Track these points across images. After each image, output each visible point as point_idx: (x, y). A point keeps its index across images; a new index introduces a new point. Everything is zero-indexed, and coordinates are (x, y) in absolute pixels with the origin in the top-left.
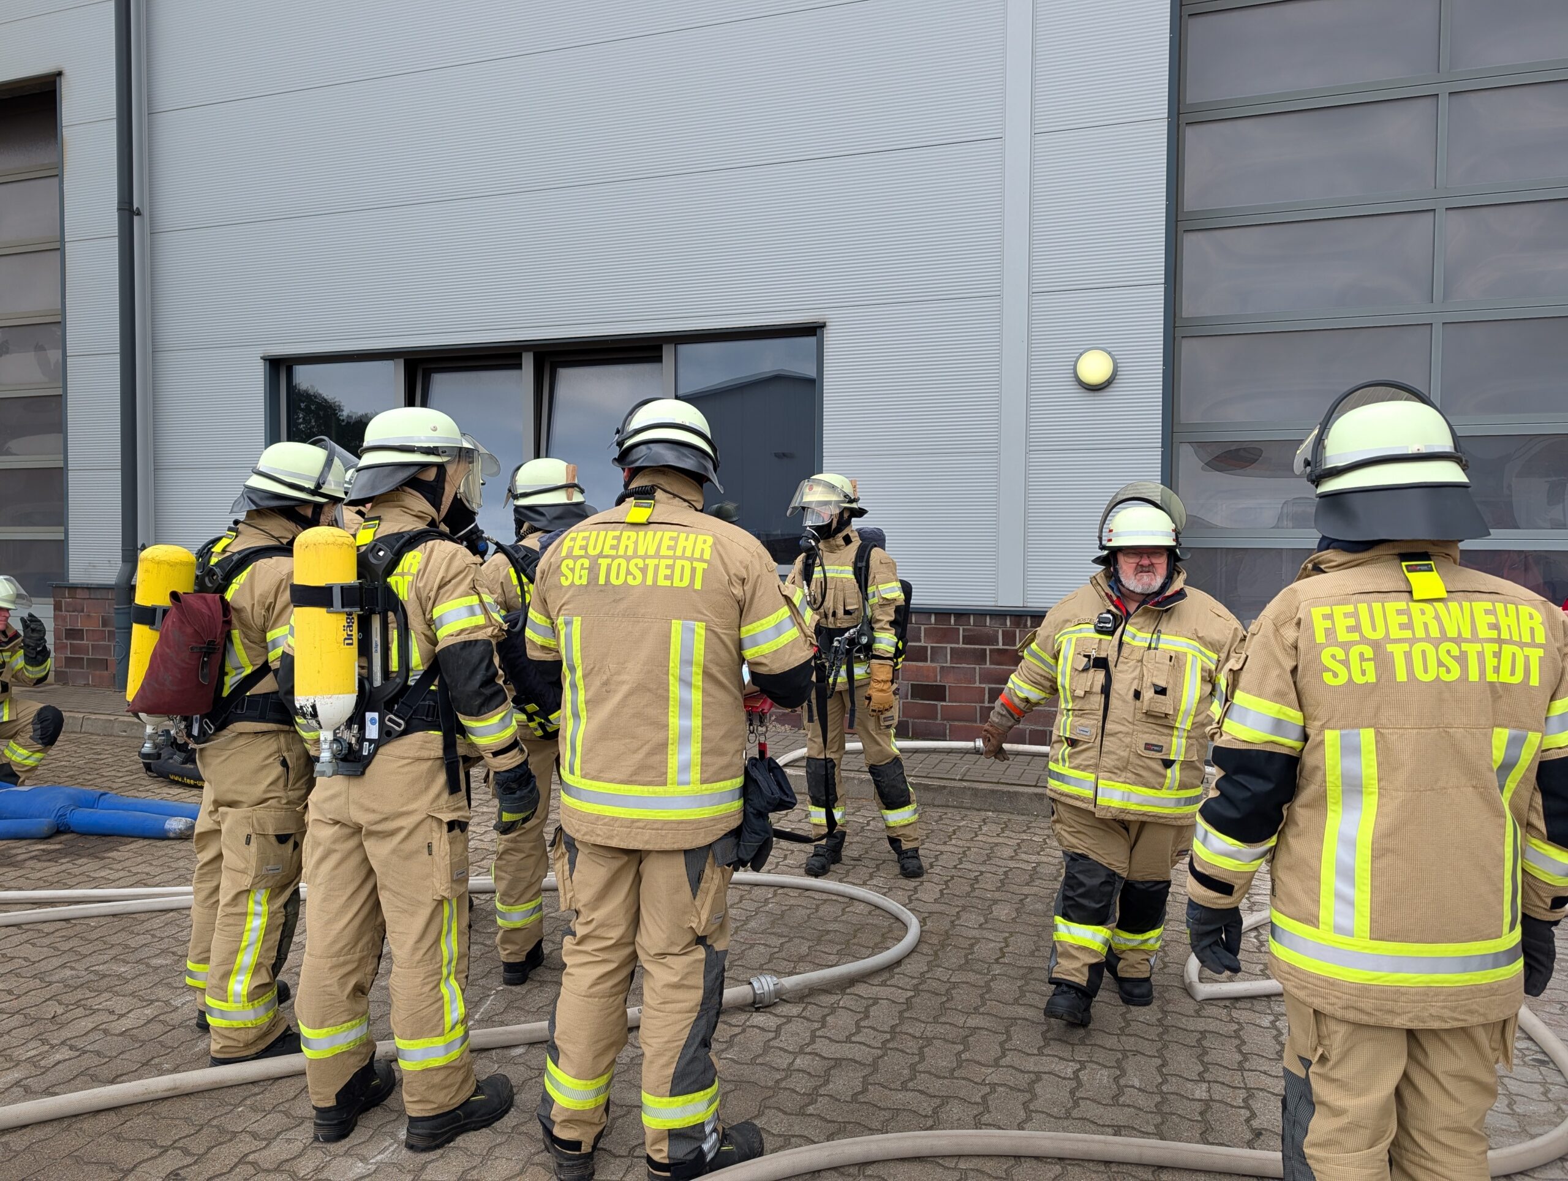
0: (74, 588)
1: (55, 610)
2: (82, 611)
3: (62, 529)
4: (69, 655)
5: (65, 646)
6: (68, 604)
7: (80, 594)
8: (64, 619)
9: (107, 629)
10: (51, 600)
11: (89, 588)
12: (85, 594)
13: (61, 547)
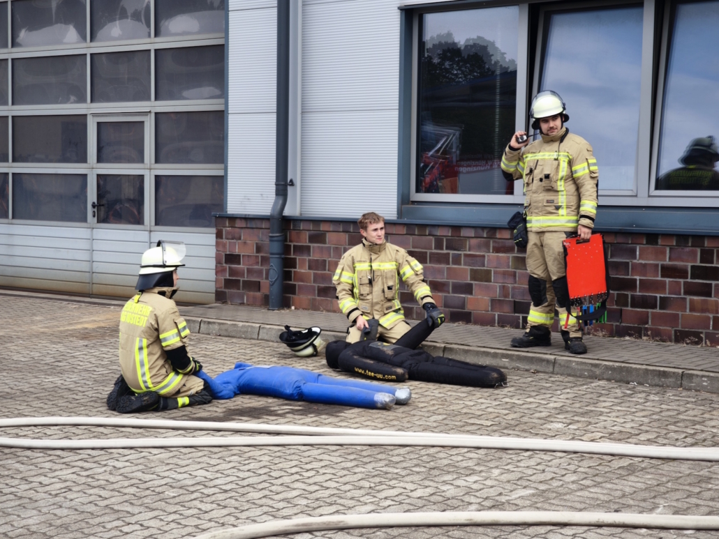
0: (233, 218)
1: (217, 237)
2: (240, 239)
3: (222, 166)
4: (228, 277)
5: (224, 270)
6: (228, 233)
7: (239, 224)
8: (224, 245)
9: (260, 255)
10: (214, 230)
11: (247, 219)
12: (243, 224)
13: (220, 182)
